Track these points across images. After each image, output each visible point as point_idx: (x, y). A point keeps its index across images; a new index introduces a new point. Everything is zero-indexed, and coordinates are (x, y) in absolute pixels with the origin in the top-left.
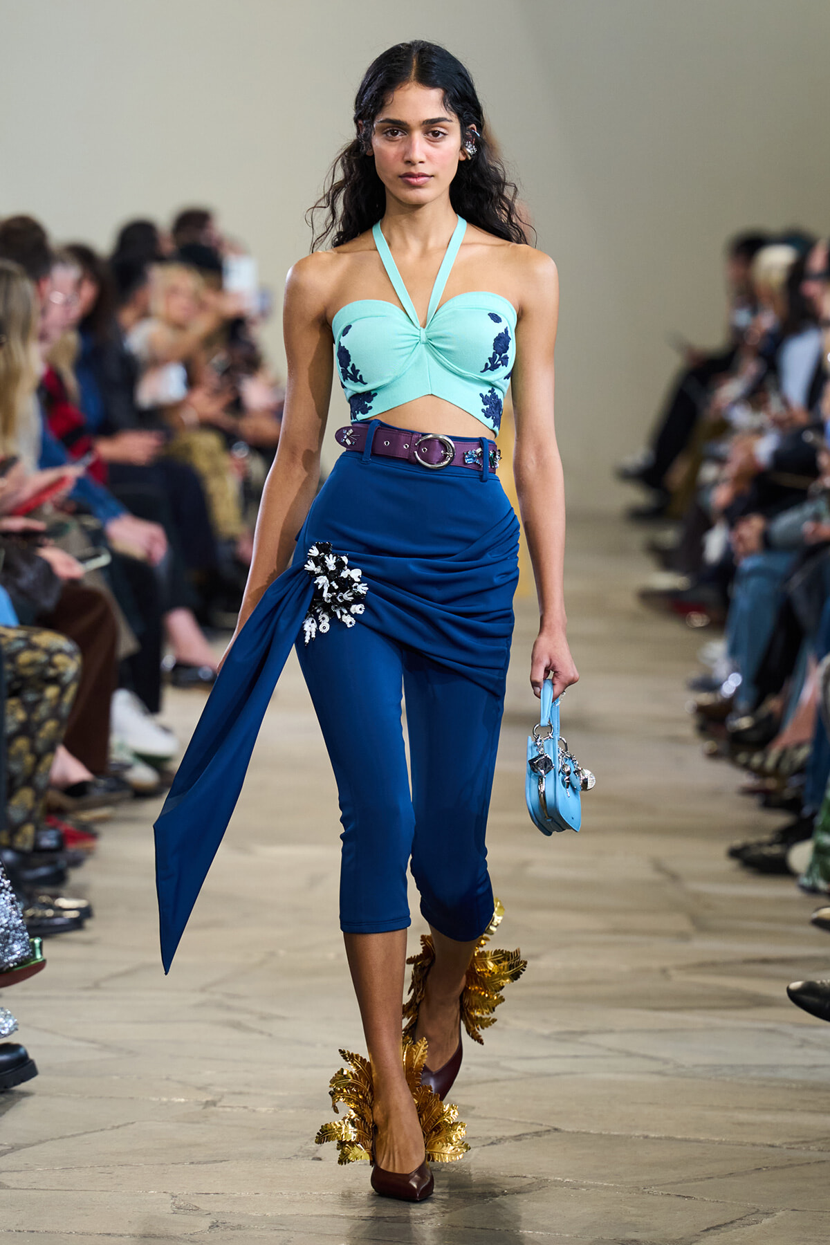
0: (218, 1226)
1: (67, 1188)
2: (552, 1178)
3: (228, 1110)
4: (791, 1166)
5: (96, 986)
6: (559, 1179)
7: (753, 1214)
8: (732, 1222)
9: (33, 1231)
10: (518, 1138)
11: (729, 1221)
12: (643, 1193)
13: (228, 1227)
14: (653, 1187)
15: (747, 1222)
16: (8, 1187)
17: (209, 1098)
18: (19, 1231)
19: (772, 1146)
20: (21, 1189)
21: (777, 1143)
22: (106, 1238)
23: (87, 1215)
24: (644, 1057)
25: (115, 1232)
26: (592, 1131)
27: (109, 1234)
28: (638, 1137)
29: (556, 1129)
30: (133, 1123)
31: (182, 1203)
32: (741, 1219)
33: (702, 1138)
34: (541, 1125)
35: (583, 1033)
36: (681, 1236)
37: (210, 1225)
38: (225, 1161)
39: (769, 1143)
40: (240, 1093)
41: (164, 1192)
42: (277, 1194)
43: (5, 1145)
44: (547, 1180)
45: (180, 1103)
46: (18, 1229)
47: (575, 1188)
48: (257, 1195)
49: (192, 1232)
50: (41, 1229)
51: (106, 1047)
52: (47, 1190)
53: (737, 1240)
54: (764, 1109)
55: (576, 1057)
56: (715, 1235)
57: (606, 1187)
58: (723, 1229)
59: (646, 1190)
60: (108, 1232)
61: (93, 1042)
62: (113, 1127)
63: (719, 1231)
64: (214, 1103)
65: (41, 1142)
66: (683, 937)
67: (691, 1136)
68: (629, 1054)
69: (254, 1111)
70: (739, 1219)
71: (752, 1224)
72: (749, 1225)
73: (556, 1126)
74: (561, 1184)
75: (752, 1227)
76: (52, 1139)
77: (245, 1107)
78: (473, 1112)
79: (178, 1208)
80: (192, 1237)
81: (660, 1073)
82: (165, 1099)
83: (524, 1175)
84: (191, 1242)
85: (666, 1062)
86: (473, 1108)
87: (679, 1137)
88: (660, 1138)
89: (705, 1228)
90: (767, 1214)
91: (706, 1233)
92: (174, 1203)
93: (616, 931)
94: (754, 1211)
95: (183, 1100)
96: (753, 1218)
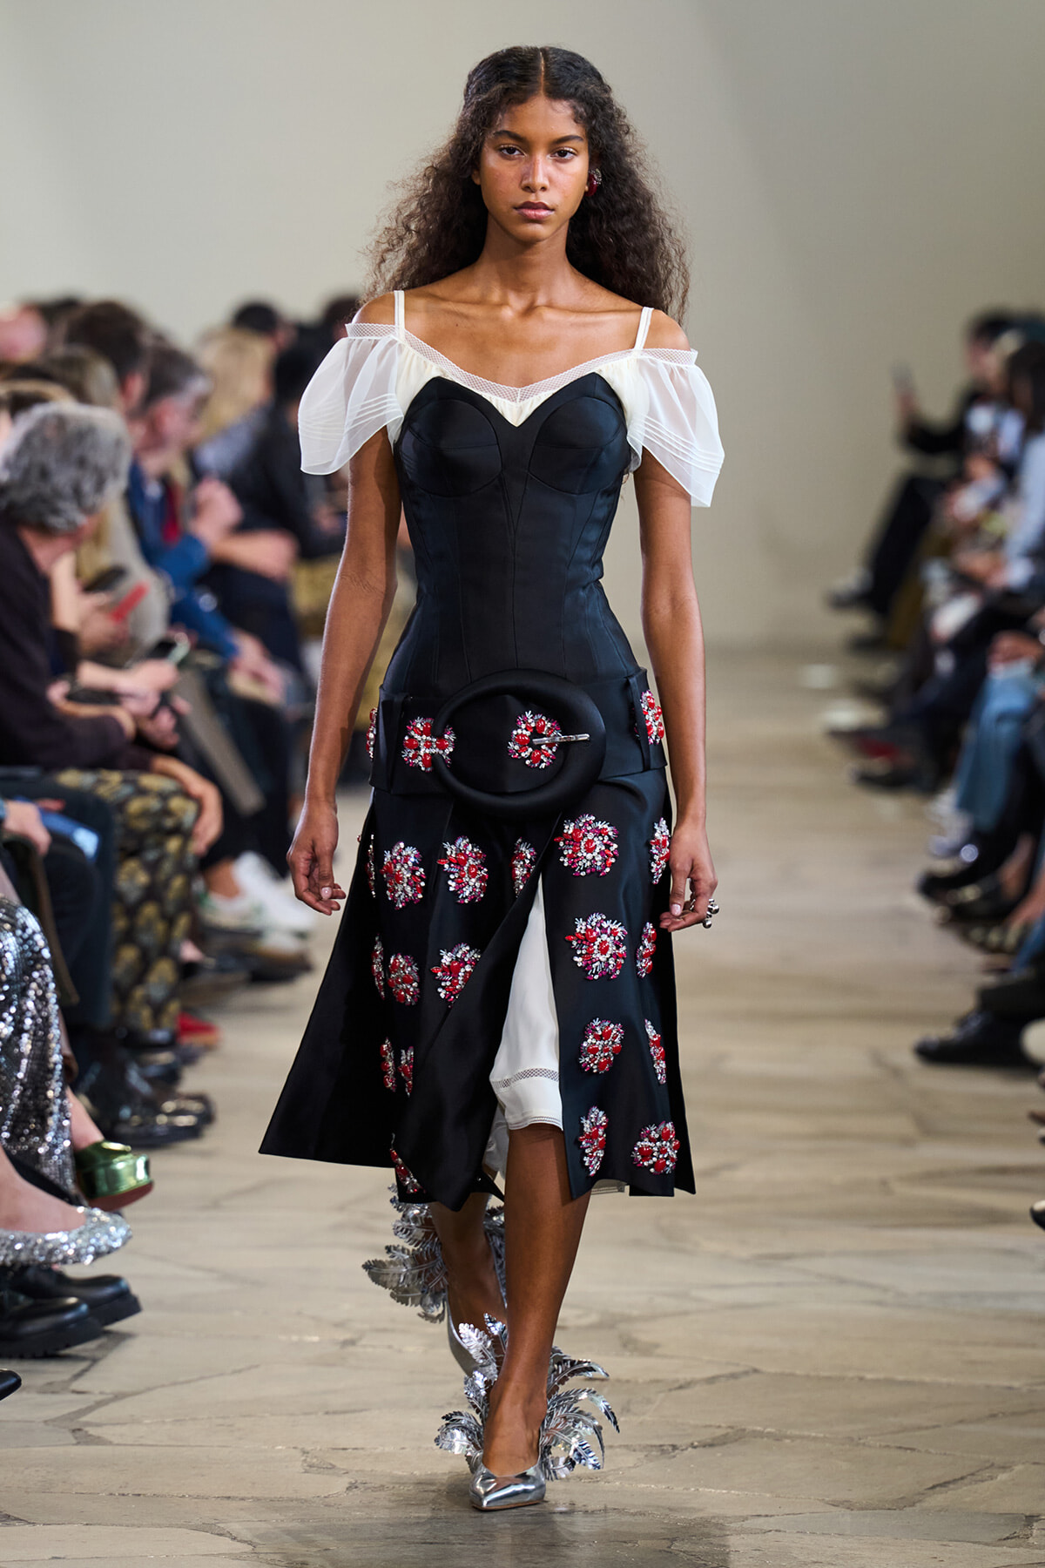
0: (356, 1487)
1: (179, 1444)
2: (750, 1428)
3: (370, 1350)
4: (1032, 1411)
5: (216, 1204)
6: (759, 1428)
7: (987, 1468)
8: (962, 1478)
9: (139, 1495)
10: (711, 1380)
11: (957, 1477)
12: (858, 1444)
13: (369, 1488)
14: (869, 1438)
15: (980, 1478)
16: (110, 1443)
17: (348, 1336)
18: (123, 1495)
19: (1010, 1388)
20: (125, 1445)
21: (1016, 1384)
22: (226, 1501)
23: (203, 1476)
24: (862, 1284)
25: (236, 1495)
26: (798, 1372)
27: (229, 1498)
28: (852, 1379)
29: (756, 1371)
30: (257, 1366)
31: (315, 1460)
32: (973, 1474)
33: (927, 1378)
34: (738, 1365)
35: (789, 1257)
36: (902, 1495)
37: (348, 1485)
38: (366, 1410)
39: (1006, 1383)
40: (385, 1330)
41: (295, 1448)
42: (427, 1449)
43: (107, 1394)
44: (744, 1430)
45: (314, 1343)
46: (121, 1492)
47: (778, 1438)
48: (401, 1451)
49: (326, 1495)
50: (149, 1493)
51: (226, 1276)
52: (156, 1446)
53: (967, 1499)
54: (1001, 1344)
55: (779, 1284)
56: (941, 1493)
57: (815, 1439)
58: (951, 1486)
59: (862, 1441)
60: (228, 1496)
61: (211, 1270)
62: (235, 1372)
63: (946, 1489)
64: (352, 1342)
65: (149, 1389)
66: (906, 1142)
67: (915, 1377)
68: (842, 1281)
69: (400, 1351)
70: (969, 1475)
71: (986, 1480)
72: (982, 1481)
73: (758, 1366)
74: (761, 1435)
75: (986, 1483)
76: (163, 1386)
77: (390, 1347)
78: (659, 1351)
79: (310, 1466)
80: (327, 1500)
81: (880, 1303)
82: (295, 1338)
83: (718, 1424)
84: (326, 1506)
85: (885, 1290)
86: (657, 1346)
87: (900, 1377)
88: (877, 1381)
89: (931, 1485)
90: (1004, 1468)
91: (931, 1492)
92: (305, 1461)
93: (827, 1135)
94: (987, 1465)
95: (316, 1339)
96: (986, 1474)
